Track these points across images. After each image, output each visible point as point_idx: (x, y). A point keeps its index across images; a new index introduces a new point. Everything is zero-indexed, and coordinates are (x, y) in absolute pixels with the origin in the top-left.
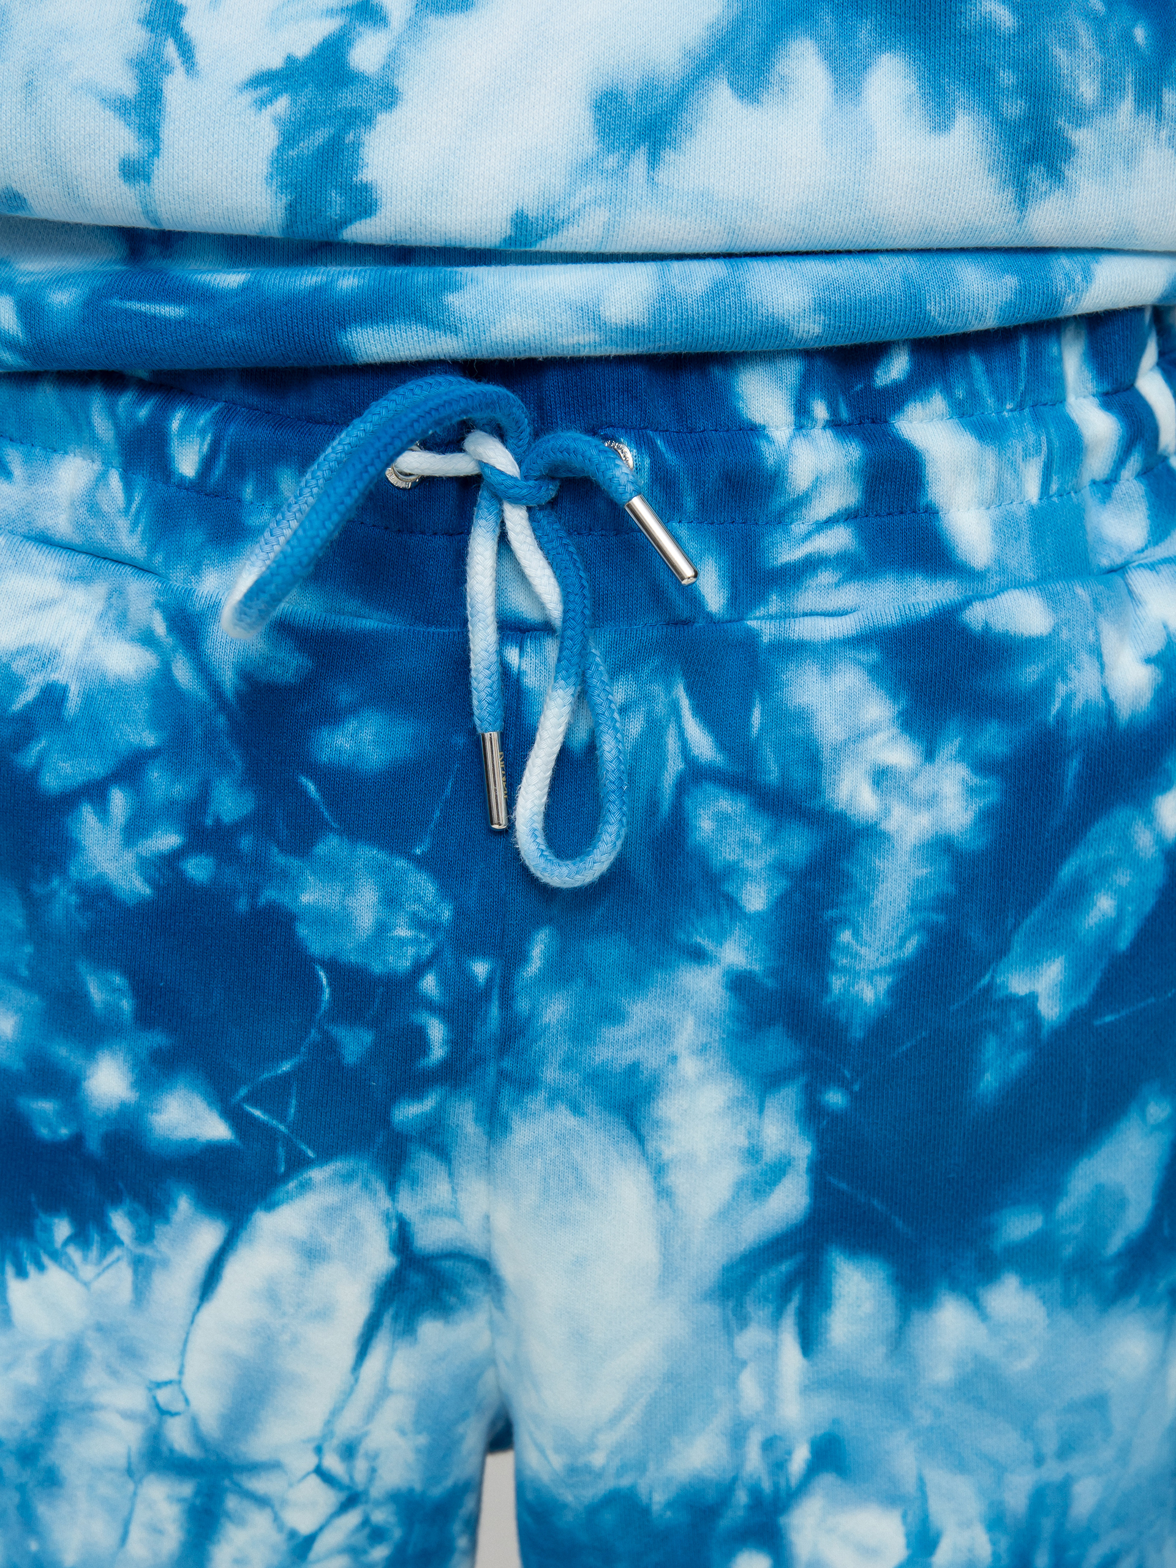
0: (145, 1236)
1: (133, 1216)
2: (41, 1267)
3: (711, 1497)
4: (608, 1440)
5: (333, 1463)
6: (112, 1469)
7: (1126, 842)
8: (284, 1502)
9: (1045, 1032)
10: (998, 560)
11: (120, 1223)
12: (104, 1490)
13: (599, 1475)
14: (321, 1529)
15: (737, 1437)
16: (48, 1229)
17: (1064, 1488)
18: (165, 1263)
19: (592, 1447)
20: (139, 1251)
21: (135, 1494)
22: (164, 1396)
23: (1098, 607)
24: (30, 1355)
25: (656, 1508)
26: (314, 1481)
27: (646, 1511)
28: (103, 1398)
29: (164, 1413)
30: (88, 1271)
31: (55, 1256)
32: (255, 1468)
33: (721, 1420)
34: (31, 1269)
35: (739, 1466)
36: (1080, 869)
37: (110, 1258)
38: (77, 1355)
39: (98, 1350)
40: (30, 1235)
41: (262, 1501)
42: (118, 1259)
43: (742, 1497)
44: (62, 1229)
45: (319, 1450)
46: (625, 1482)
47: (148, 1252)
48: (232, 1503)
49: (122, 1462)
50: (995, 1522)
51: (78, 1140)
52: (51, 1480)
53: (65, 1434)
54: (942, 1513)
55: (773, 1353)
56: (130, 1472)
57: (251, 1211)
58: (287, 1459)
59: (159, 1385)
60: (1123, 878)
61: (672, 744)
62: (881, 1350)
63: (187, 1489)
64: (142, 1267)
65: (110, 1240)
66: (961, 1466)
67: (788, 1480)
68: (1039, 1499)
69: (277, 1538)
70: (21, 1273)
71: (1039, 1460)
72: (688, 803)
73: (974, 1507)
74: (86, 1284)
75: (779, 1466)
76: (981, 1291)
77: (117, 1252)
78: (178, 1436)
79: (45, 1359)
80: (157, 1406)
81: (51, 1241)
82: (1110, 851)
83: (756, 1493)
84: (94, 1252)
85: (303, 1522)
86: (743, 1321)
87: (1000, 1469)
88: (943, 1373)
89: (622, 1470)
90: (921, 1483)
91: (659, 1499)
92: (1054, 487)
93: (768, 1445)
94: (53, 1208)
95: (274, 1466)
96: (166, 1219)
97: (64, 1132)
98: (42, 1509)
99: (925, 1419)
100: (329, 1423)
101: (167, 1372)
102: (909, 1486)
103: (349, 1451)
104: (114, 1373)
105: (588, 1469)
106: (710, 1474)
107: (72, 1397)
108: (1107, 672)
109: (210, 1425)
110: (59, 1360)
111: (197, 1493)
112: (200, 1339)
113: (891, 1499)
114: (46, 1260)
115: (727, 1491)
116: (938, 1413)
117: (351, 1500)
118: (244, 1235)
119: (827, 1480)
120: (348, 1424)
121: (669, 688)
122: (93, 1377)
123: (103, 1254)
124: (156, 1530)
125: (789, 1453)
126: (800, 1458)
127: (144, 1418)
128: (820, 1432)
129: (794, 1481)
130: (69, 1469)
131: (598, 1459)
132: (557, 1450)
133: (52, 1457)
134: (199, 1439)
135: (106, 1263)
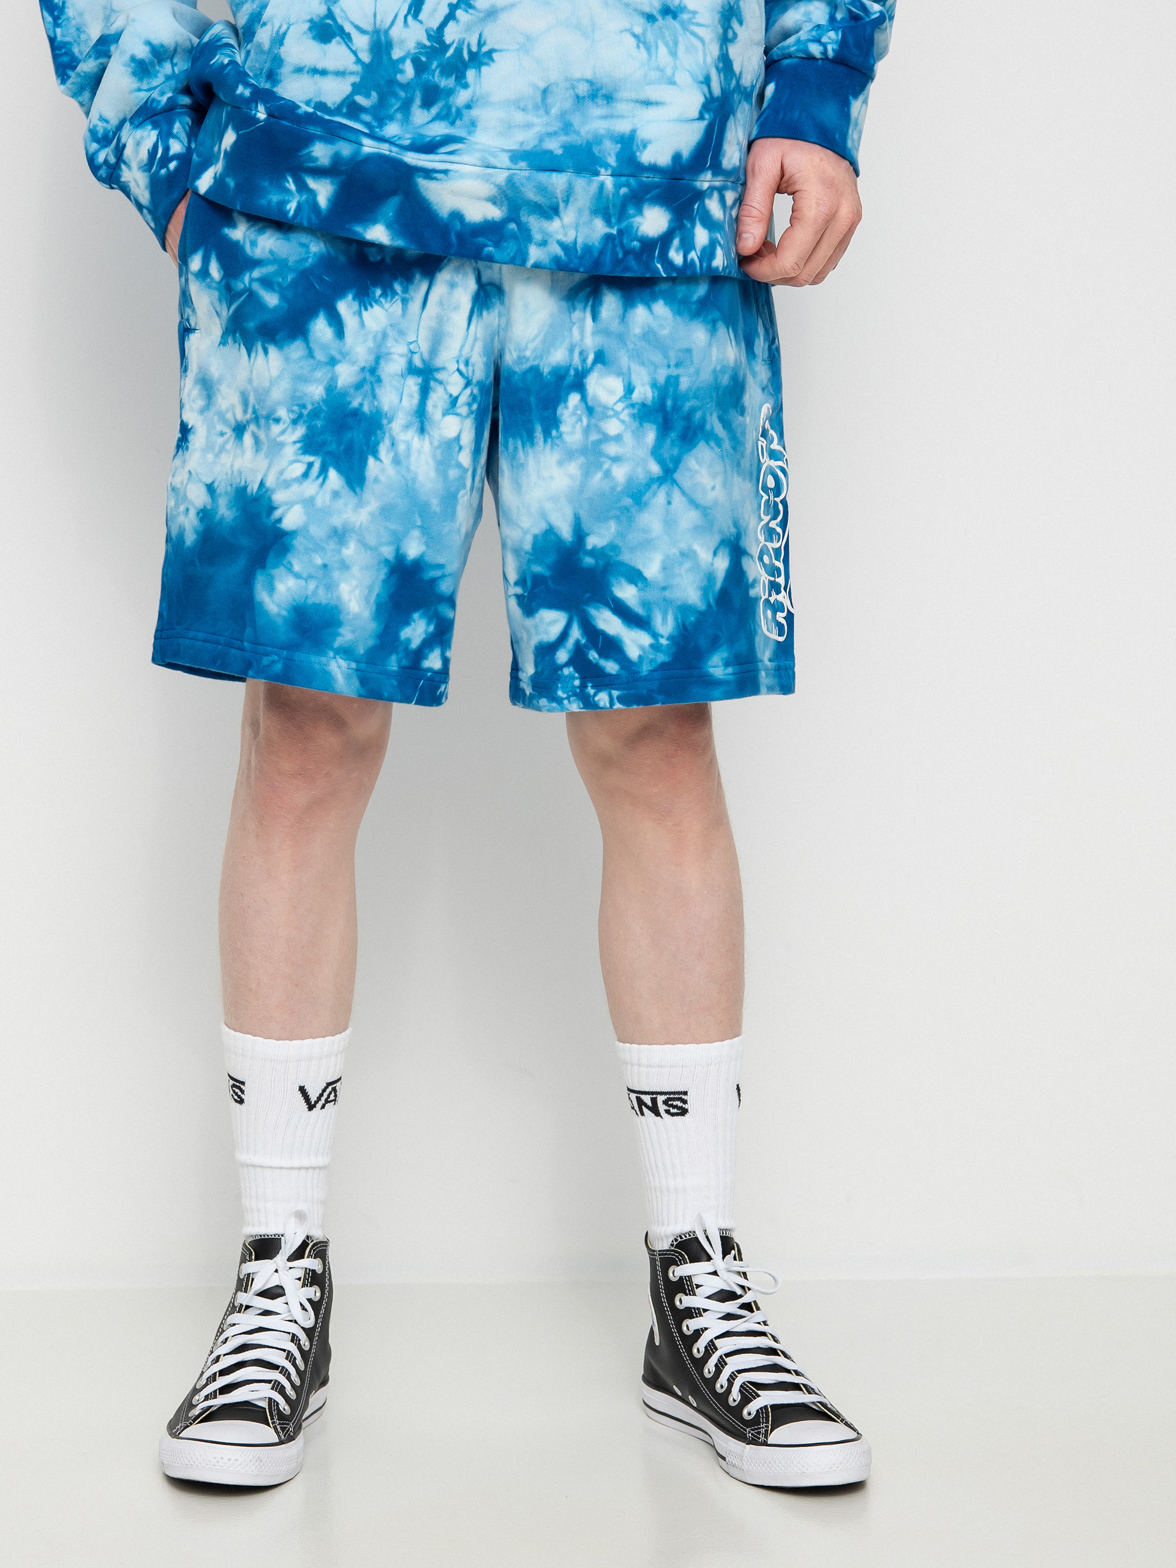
0: (406, 290)
1: (402, 284)
2: (372, 306)
3: (562, 372)
4: (532, 346)
5: (462, 367)
6: (397, 375)
8: (448, 383)
11: (397, 287)
12: (394, 383)
13: (528, 359)
14: (460, 394)
15: (571, 351)
16: (374, 293)
17: (677, 377)
18: (412, 299)
19: (526, 348)
20: (404, 296)
21: (404, 383)
22: (412, 347)
24: (371, 336)
25: (545, 374)
26: (457, 374)
27: (542, 374)
28: (393, 350)
29: (413, 353)
30: (387, 306)
31: (376, 301)
32: (438, 370)
33: (566, 344)
34: (369, 307)
35: (571, 360)
37: (394, 300)
38: (385, 335)
39: (391, 333)
40: (368, 295)
41: (441, 383)
42: (397, 299)
43: (572, 372)
44: (378, 292)
45: (458, 362)
46: (536, 363)
47: (407, 296)
48: (432, 383)
49: (400, 372)
50: (654, 385)
51: (383, 260)
52: (379, 380)
53: (382, 363)
54: (636, 380)
55: (583, 320)
56: (402, 376)
57: (436, 273)
58: (448, 365)
59: (411, 343)
62: (617, 321)
63: (420, 380)
64: (405, 302)
65: (394, 293)
66: (643, 364)
67: (587, 365)
68: (668, 379)
69: (446, 397)
70: (366, 309)
71: (669, 366)
73: (646, 379)
74: (386, 310)
75: (584, 361)
77: (397, 297)
78: (417, 362)
79: (375, 337)
80: (411, 350)
81: (375, 296)
83: (576, 371)
84: (389, 298)
85: (455, 391)
86: (574, 309)
87: (656, 367)
88: (637, 331)
89: (535, 358)
90: (629, 369)
91: (546, 371)
93: (581, 353)
94: (375, 285)
95: (444, 368)
96: (412, 283)
97: (379, 258)
98: (377, 391)
99: (631, 346)
100: (461, 350)
101: (412, 338)
102: (625, 370)
103: (467, 363)
104: (396, 341)
105: (524, 357)
106: (562, 363)
107: (384, 350)
109: (426, 356)
110: (379, 336)
111: (423, 381)
112: (422, 323)
113: (619, 374)
114: (374, 304)
115: (568, 369)
116: (635, 345)
117: (468, 384)
118: (434, 283)
119: (599, 366)
120: (466, 351)
122: (390, 343)
123: (392, 298)
124: (411, 396)
125: (588, 356)
126: (591, 358)
127: (407, 356)
128: (597, 349)
129: (588, 367)
130: (384, 376)
131: (528, 353)
132: (515, 350)
133: (380, 372)
134: (423, 361)
135: (393, 301)
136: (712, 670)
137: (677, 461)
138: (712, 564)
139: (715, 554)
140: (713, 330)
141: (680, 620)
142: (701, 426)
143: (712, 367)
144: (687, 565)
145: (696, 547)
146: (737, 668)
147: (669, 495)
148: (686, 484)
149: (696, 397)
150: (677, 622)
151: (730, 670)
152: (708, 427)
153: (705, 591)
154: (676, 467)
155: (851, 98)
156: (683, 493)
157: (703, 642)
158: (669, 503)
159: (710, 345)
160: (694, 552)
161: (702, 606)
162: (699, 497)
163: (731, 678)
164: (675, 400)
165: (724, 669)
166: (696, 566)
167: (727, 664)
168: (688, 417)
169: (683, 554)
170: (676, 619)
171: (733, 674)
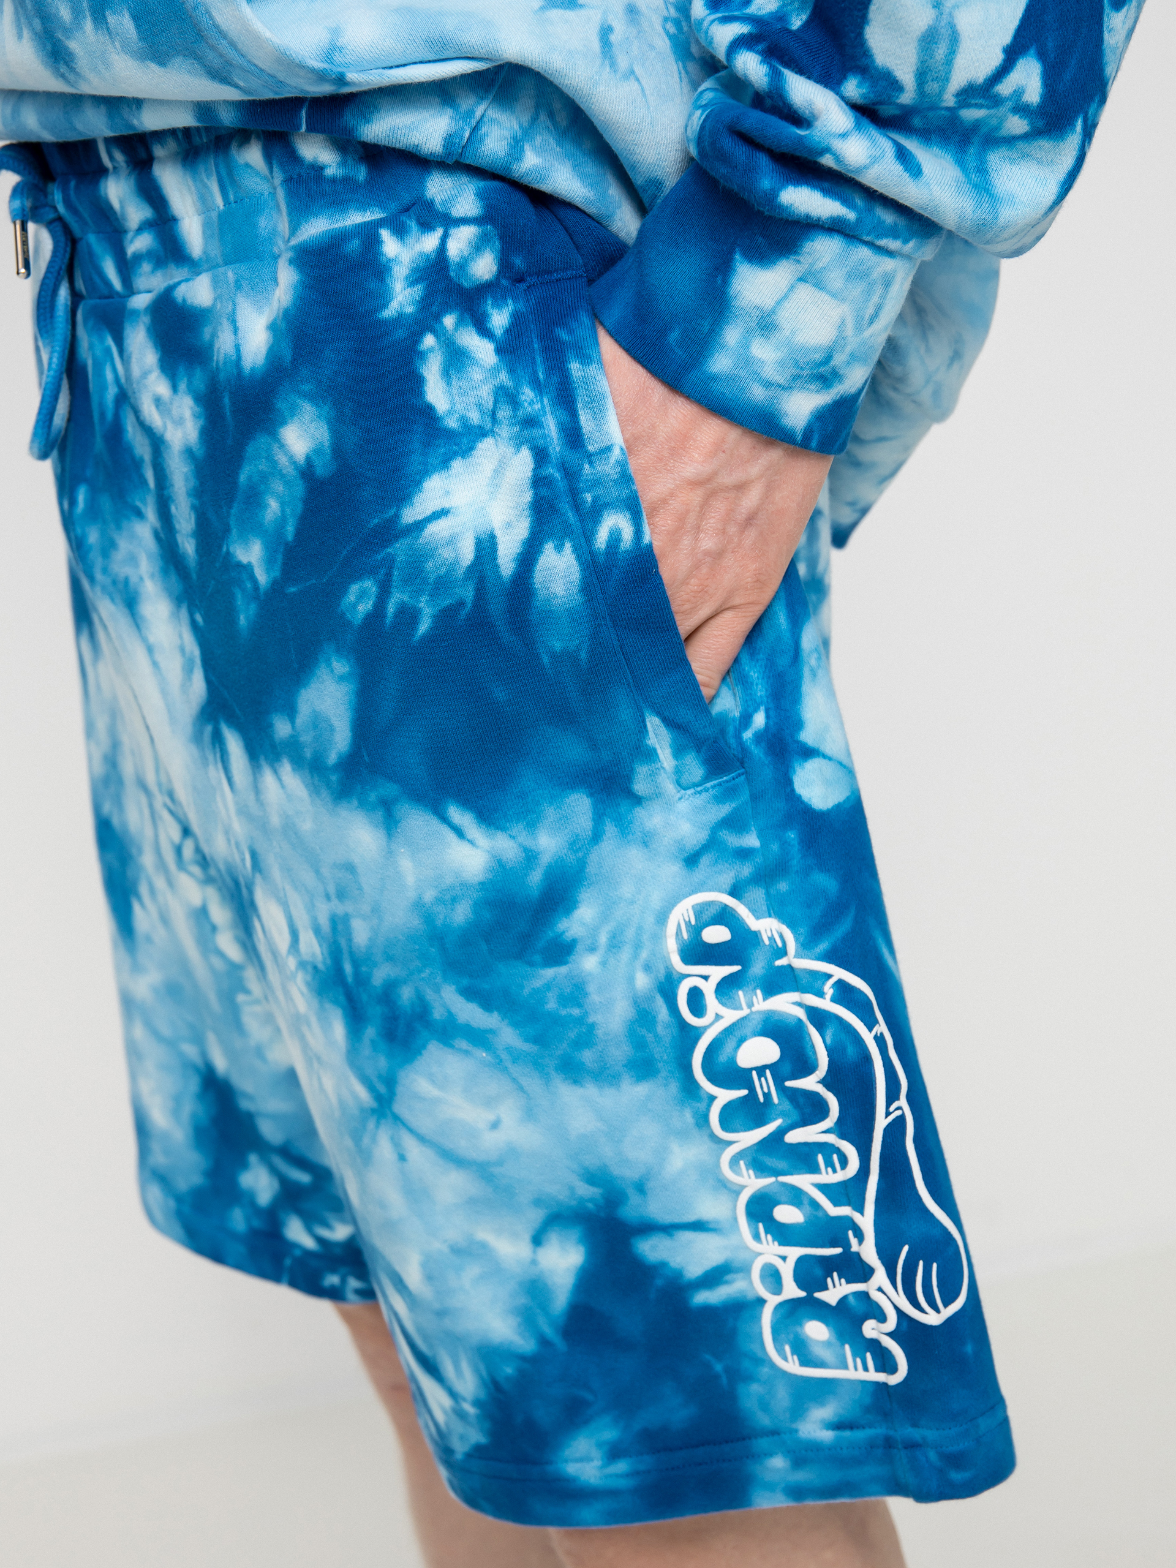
7: (274, 463)
9: (262, 591)
10: (205, 253)
15: (228, 838)
23: (238, 286)
33: (220, 826)
35: (233, 855)
36: (250, 478)
54: (296, 918)
55: (221, 784)
60: (278, 486)
61: (109, 376)
62: (252, 795)
66: (296, 887)
68: (334, 920)
71: (328, 896)
72: (122, 414)
73: (307, 917)
75: (243, 862)
76: (276, 765)
82: (263, 466)
83: (244, 877)
88: (276, 820)
90: (285, 893)
92: (231, 197)
93: (237, 847)
99: (277, 848)
102: (281, 893)
108: (240, 334)
113: (278, 899)
116: (280, 847)
119: (259, 878)
121: (102, 340)
125: (244, 854)
126: (248, 859)
128: (248, 844)
129: (251, 875)
136: (571, 1469)
137: (390, 1082)
138: (534, 1262)
139: (537, 1240)
140: (390, 823)
141: (484, 1373)
142: (422, 1013)
143: (411, 894)
144: (473, 1270)
145: (484, 1234)
146: (647, 1462)
147: (396, 1144)
148: (424, 1123)
149: (390, 958)
150: (481, 1377)
151: (622, 1466)
152: (437, 1014)
153: (527, 1317)
154: (392, 1094)
155: (738, 256)
156: (421, 1139)
157: (543, 1414)
158: (402, 1158)
159: (390, 854)
160: (484, 1245)
161: (527, 1345)
162: (462, 1146)
163: (623, 1483)
164: (356, 964)
165: (603, 1467)
166: (494, 1269)
167: (614, 1453)
168: (388, 995)
169: (457, 1251)
170: (476, 1371)
171: (627, 1475)
